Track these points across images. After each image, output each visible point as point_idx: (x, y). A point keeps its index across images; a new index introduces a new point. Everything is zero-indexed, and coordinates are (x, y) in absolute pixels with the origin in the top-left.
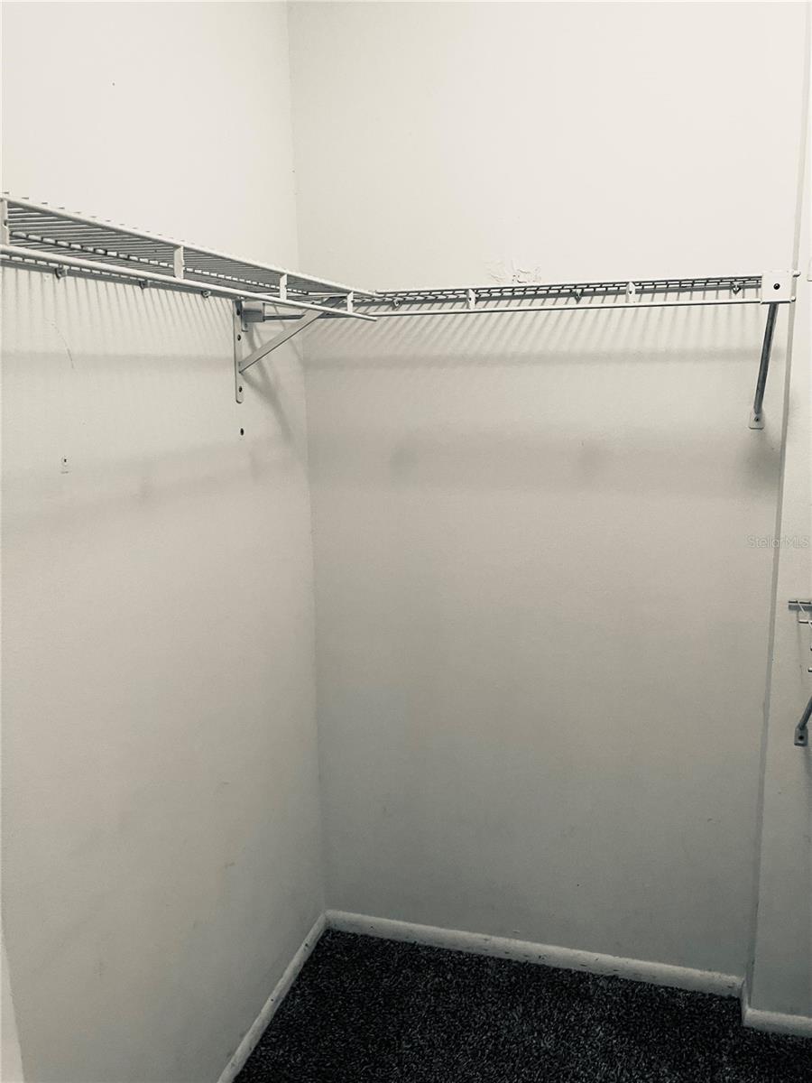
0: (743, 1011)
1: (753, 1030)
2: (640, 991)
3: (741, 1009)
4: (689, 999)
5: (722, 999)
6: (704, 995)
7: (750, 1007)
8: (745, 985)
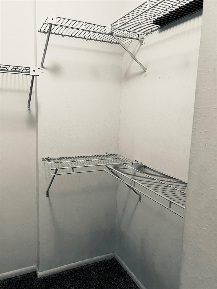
0: (37, 274)
1: (41, 278)
2: (7, 281)
3: (36, 274)
4: (22, 277)
5: (31, 273)
6: (26, 274)
7: (39, 272)
8: (37, 267)
